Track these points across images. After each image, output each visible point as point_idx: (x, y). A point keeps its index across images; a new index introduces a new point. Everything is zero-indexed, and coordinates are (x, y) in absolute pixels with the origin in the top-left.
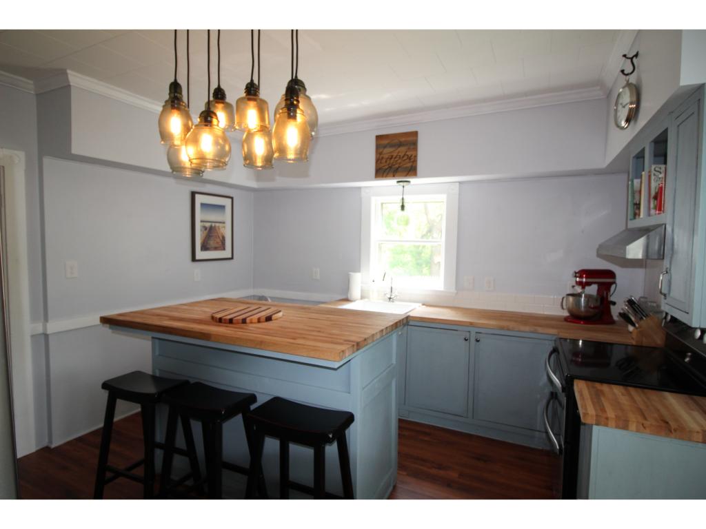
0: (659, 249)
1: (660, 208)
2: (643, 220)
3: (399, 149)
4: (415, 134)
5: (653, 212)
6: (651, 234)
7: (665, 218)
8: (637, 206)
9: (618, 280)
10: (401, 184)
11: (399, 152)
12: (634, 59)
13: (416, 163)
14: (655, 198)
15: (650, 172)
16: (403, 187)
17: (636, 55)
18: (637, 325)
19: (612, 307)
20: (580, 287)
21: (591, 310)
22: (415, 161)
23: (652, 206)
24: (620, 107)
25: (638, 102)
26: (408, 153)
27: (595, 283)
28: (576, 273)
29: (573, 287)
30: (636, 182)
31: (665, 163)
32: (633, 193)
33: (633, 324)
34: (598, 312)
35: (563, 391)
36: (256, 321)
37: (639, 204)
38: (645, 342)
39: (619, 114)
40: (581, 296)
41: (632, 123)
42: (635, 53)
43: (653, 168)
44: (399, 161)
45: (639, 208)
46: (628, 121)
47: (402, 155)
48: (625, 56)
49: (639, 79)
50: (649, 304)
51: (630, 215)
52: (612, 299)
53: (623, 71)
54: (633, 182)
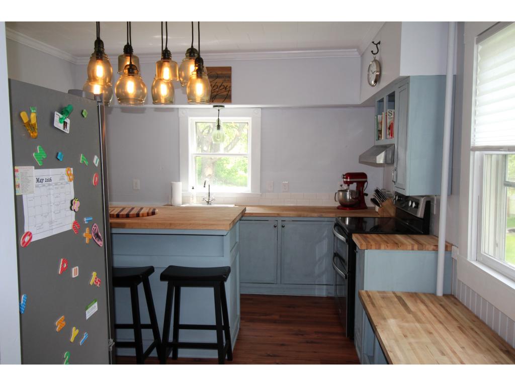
0: (392, 157)
1: (392, 134)
2: (384, 141)
3: (217, 80)
4: (229, 69)
5: (388, 136)
6: (388, 149)
7: (394, 141)
8: (380, 131)
9: (369, 179)
10: (217, 108)
11: (216, 83)
12: (378, 45)
13: (231, 92)
14: (389, 129)
15: (386, 113)
16: (219, 110)
17: (379, 43)
18: (381, 206)
19: (365, 197)
20: (347, 185)
21: (354, 200)
22: (230, 91)
23: (388, 133)
24: (371, 73)
25: (380, 71)
26: (223, 84)
27: (355, 182)
28: (344, 175)
29: (341, 185)
30: (379, 116)
31: (394, 109)
32: (378, 123)
33: (379, 205)
34: (358, 202)
35: (347, 242)
36: (146, 215)
37: (381, 131)
38: (385, 215)
39: (370, 76)
40: (347, 191)
41: (378, 83)
42: (378, 42)
43: (388, 110)
44: (217, 90)
45: (381, 133)
46: (376, 82)
47: (220, 85)
48: (373, 42)
49: (380, 58)
50: (387, 193)
51: (377, 138)
52: (365, 192)
53: (372, 51)
54: (377, 117)
